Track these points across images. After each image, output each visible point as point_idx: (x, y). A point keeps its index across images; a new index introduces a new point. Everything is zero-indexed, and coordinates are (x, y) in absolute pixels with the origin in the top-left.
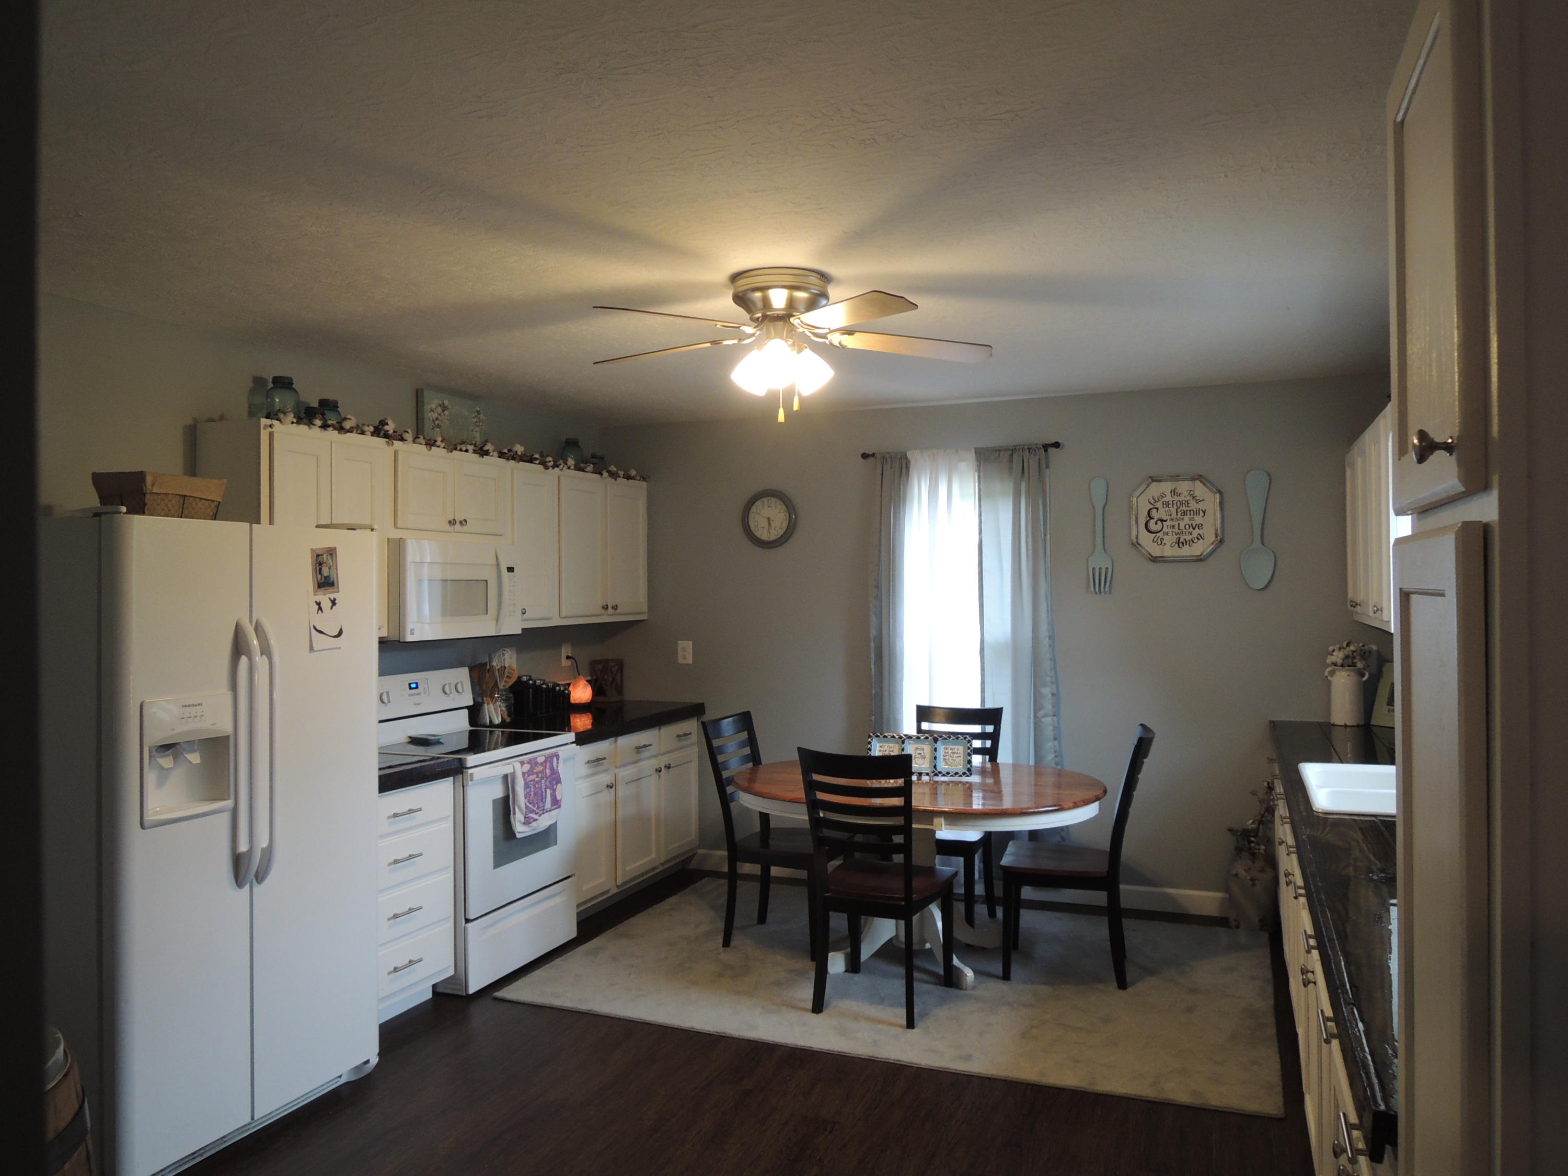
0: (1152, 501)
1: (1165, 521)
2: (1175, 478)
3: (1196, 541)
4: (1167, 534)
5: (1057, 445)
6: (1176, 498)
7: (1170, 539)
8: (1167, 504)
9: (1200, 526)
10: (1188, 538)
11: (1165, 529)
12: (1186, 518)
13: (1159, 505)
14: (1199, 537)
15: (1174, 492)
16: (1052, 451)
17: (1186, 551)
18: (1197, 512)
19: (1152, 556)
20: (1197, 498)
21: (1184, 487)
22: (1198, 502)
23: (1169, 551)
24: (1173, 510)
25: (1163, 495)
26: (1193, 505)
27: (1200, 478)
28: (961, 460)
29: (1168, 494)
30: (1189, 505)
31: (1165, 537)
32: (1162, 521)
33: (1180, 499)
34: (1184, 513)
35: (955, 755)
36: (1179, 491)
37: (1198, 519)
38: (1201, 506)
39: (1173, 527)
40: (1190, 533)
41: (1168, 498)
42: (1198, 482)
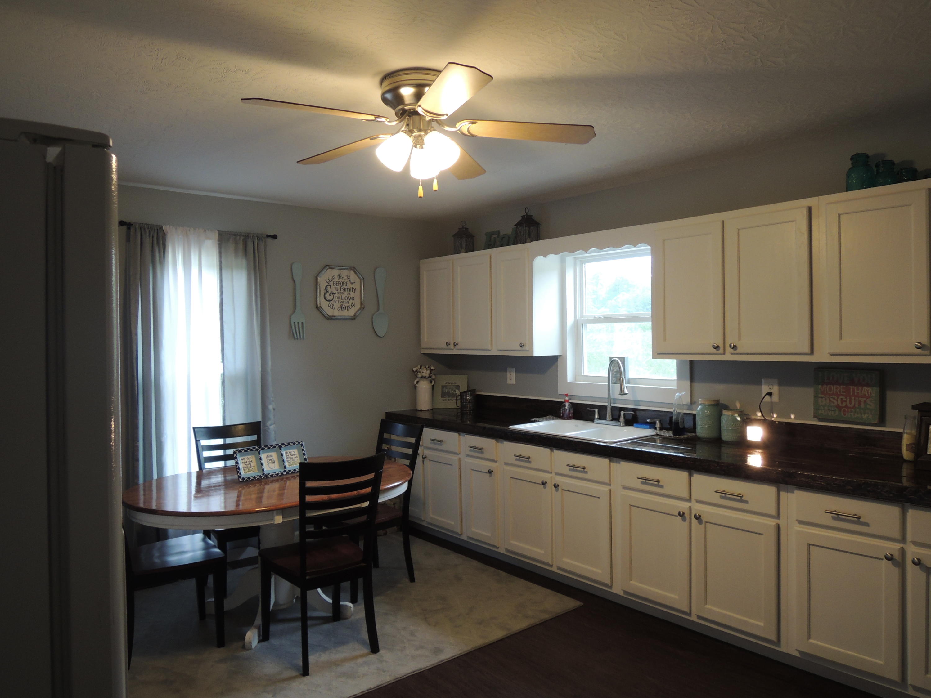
0: (328, 281)
1: (335, 294)
2: (341, 267)
3: (350, 307)
4: (336, 302)
5: (275, 237)
6: (340, 280)
7: (337, 305)
8: (335, 283)
9: (353, 298)
10: (347, 305)
11: (334, 299)
12: (346, 293)
13: (331, 283)
14: (353, 305)
15: (339, 276)
16: (269, 240)
17: (346, 313)
18: (351, 290)
19: (329, 316)
20: (351, 281)
21: (345, 273)
22: (352, 283)
23: (336, 313)
24: (339, 287)
25: (333, 278)
26: (350, 286)
27: (353, 269)
28: (208, 238)
29: (336, 277)
30: (347, 285)
31: (335, 304)
32: (333, 294)
33: (343, 280)
34: (345, 290)
35: (293, 456)
36: (342, 275)
37: (352, 294)
38: (353, 286)
39: (339, 298)
40: (348, 302)
41: (336, 280)
42: (352, 272)
